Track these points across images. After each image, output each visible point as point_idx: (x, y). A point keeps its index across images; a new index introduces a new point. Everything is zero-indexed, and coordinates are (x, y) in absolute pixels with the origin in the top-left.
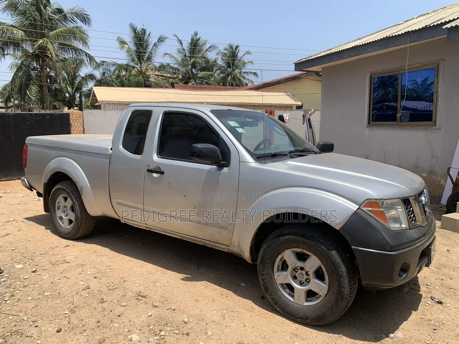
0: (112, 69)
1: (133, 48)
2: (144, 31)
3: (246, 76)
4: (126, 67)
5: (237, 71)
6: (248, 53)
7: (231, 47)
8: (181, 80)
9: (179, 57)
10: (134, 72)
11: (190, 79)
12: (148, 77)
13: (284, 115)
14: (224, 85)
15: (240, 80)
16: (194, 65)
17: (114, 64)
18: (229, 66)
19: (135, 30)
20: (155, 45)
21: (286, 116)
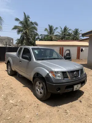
0: (44, 36)
1: (49, 31)
2: (52, 26)
3: (80, 37)
4: (47, 36)
5: (77, 36)
6: (81, 31)
7: (76, 29)
8: (61, 39)
9: (61, 33)
10: (49, 37)
11: (63, 38)
12: (52, 38)
13: (83, 49)
14: (73, 40)
15: (78, 38)
16: (65, 35)
17: (44, 35)
18: (75, 35)
19: (50, 26)
20: (54, 29)
21: (84, 49)
